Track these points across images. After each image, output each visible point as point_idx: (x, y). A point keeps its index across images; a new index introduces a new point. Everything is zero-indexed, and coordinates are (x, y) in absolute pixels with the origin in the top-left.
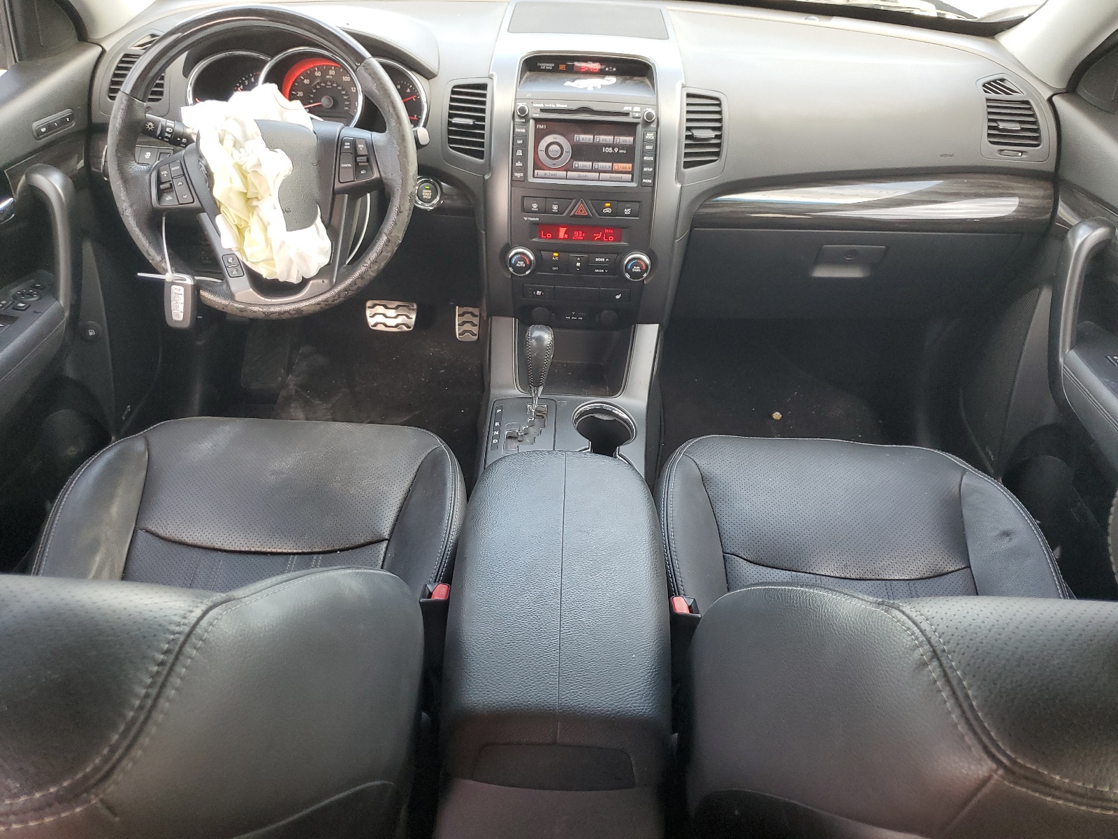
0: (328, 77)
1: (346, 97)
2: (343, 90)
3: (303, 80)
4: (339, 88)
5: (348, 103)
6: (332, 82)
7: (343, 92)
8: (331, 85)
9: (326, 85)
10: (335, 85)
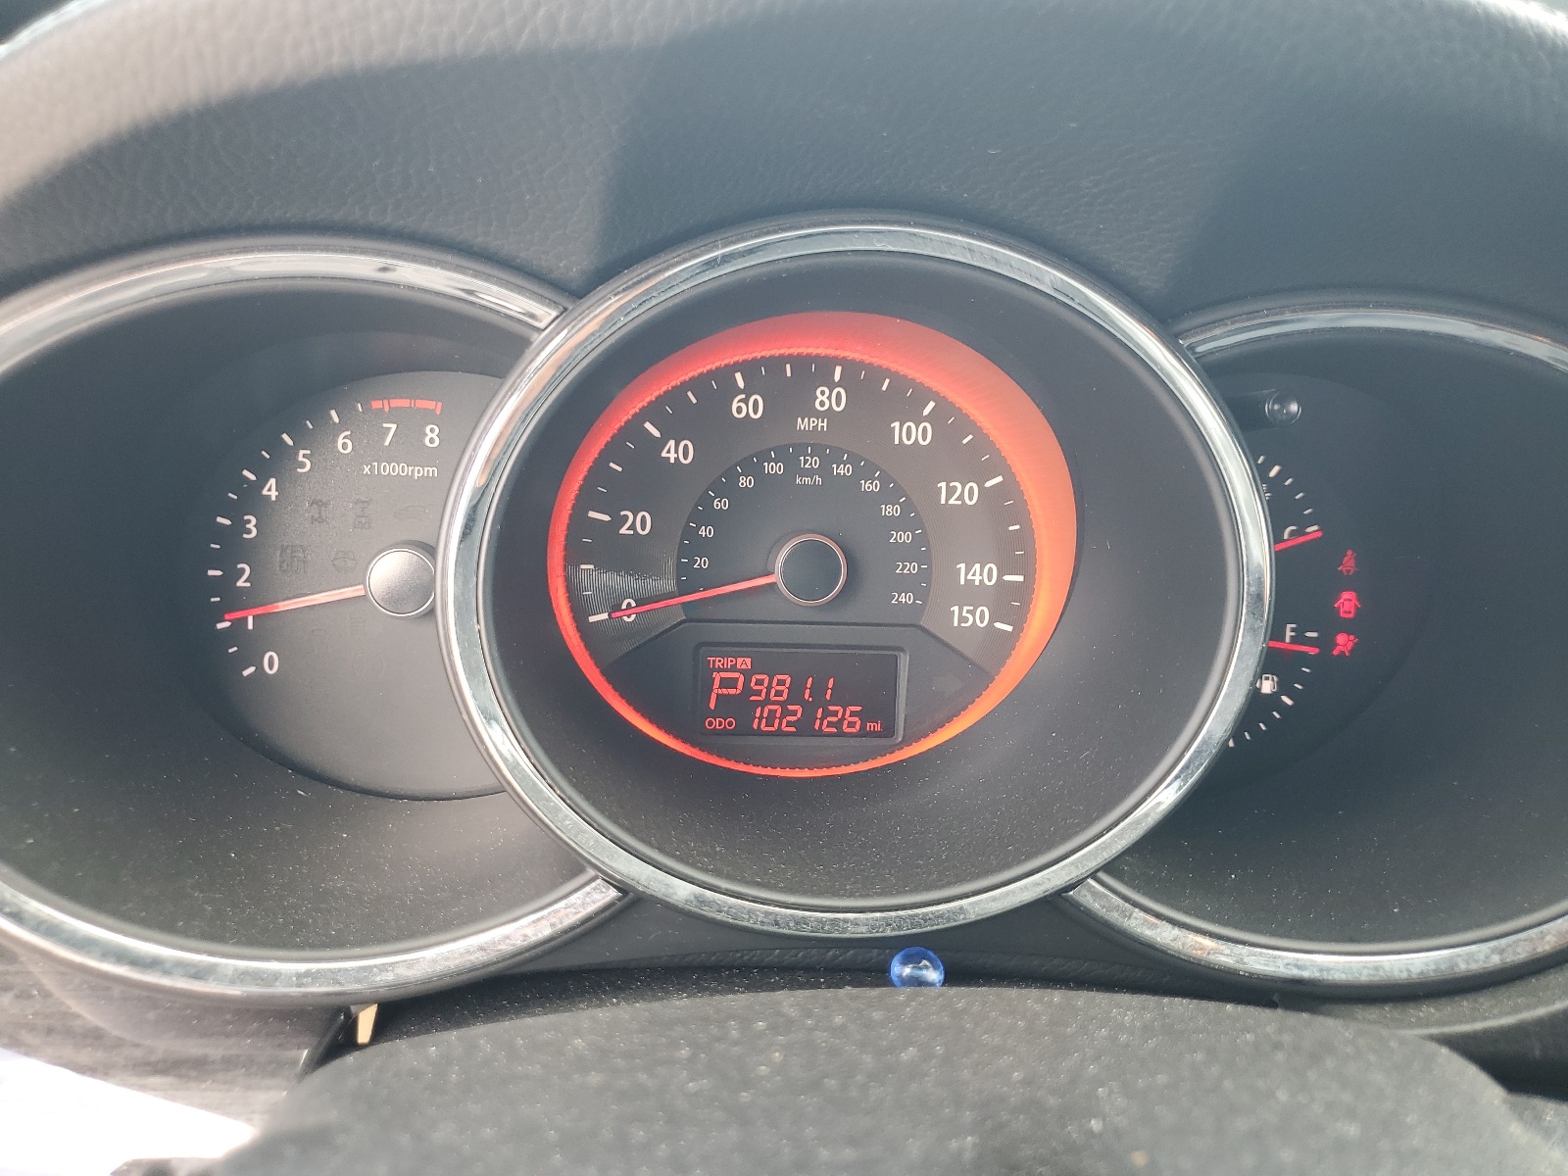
0: (803, 424)
1: (905, 537)
2: (888, 496)
3: (661, 443)
4: (867, 486)
5: (913, 568)
6: (830, 455)
7: (890, 510)
8: (824, 470)
9: (793, 468)
10: (843, 470)
